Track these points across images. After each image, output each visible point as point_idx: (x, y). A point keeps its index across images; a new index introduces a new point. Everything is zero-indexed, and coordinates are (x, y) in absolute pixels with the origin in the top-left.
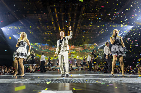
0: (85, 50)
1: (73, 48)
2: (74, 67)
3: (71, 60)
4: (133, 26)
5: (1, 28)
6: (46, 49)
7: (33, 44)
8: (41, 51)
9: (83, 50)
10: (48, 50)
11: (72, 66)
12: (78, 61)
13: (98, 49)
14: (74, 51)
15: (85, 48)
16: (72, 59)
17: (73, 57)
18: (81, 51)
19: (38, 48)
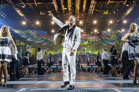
0: (102, 39)
1: (85, 38)
2: (85, 65)
3: (81, 55)
6: (43, 39)
7: (22, 31)
8: (36, 42)
9: (100, 40)
10: (46, 41)
11: (83, 65)
12: (92, 57)
14: (86, 41)
15: (103, 38)
16: (83, 54)
17: (84, 50)
18: (96, 42)
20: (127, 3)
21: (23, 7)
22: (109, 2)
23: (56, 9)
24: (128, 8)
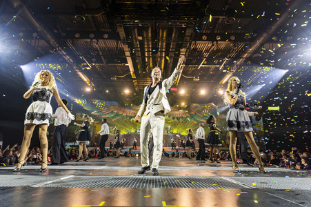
2: (168, 150)
4: (287, 70)
5: (22, 67)
6: (112, 112)
8: (103, 116)
9: (188, 115)
10: (117, 115)
11: (165, 148)
13: (218, 113)
14: (169, 116)
15: (192, 113)
16: (166, 133)
17: (167, 129)
18: (183, 118)
19: (98, 109)
20: (225, 68)
21: (88, 68)
22: (201, 65)
23: (132, 73)
24: (226, 73)
